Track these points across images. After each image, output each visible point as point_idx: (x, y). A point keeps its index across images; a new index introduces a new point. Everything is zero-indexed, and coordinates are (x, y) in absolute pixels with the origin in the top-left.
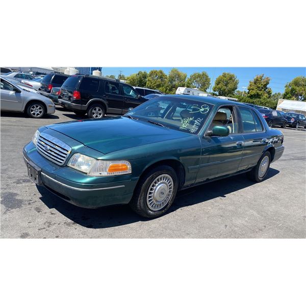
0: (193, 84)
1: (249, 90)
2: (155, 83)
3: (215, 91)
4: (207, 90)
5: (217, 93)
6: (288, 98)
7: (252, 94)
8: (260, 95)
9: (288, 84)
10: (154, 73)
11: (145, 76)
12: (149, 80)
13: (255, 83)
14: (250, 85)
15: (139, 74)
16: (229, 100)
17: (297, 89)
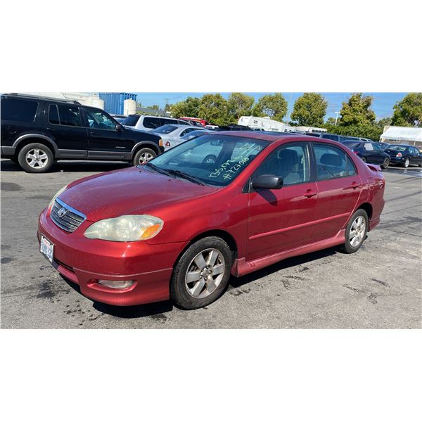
0: (264, 111)
1: (341, 115)
2: (211, 113)
3: (294, 119)
4: (283, 119)
5: (297, 122)
6: (399, 124)
7: (347, 121)
8: (358, 122)
9: (398, 104)
10: (207, 98)
11: (196, 104)
12: (201, 109)
13: (350, 104)
14: (344, 109)
15: (188, 101)
16: (313, 131)
17: (411, 110)
